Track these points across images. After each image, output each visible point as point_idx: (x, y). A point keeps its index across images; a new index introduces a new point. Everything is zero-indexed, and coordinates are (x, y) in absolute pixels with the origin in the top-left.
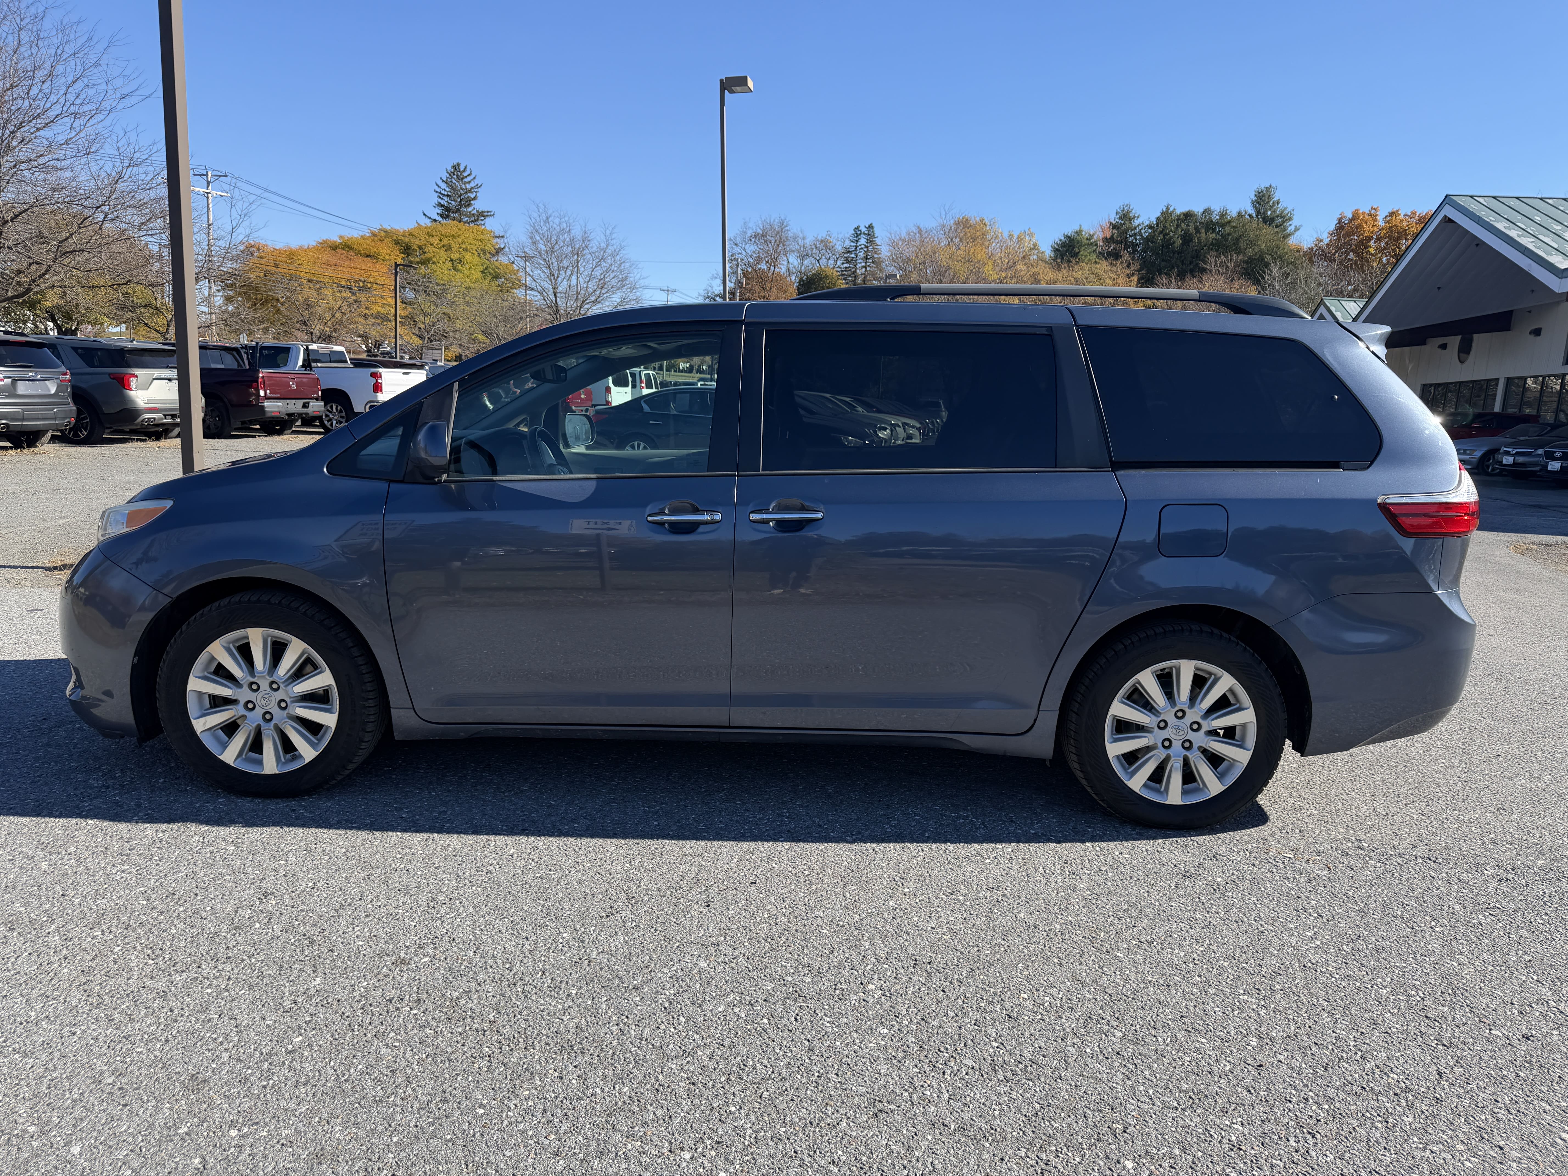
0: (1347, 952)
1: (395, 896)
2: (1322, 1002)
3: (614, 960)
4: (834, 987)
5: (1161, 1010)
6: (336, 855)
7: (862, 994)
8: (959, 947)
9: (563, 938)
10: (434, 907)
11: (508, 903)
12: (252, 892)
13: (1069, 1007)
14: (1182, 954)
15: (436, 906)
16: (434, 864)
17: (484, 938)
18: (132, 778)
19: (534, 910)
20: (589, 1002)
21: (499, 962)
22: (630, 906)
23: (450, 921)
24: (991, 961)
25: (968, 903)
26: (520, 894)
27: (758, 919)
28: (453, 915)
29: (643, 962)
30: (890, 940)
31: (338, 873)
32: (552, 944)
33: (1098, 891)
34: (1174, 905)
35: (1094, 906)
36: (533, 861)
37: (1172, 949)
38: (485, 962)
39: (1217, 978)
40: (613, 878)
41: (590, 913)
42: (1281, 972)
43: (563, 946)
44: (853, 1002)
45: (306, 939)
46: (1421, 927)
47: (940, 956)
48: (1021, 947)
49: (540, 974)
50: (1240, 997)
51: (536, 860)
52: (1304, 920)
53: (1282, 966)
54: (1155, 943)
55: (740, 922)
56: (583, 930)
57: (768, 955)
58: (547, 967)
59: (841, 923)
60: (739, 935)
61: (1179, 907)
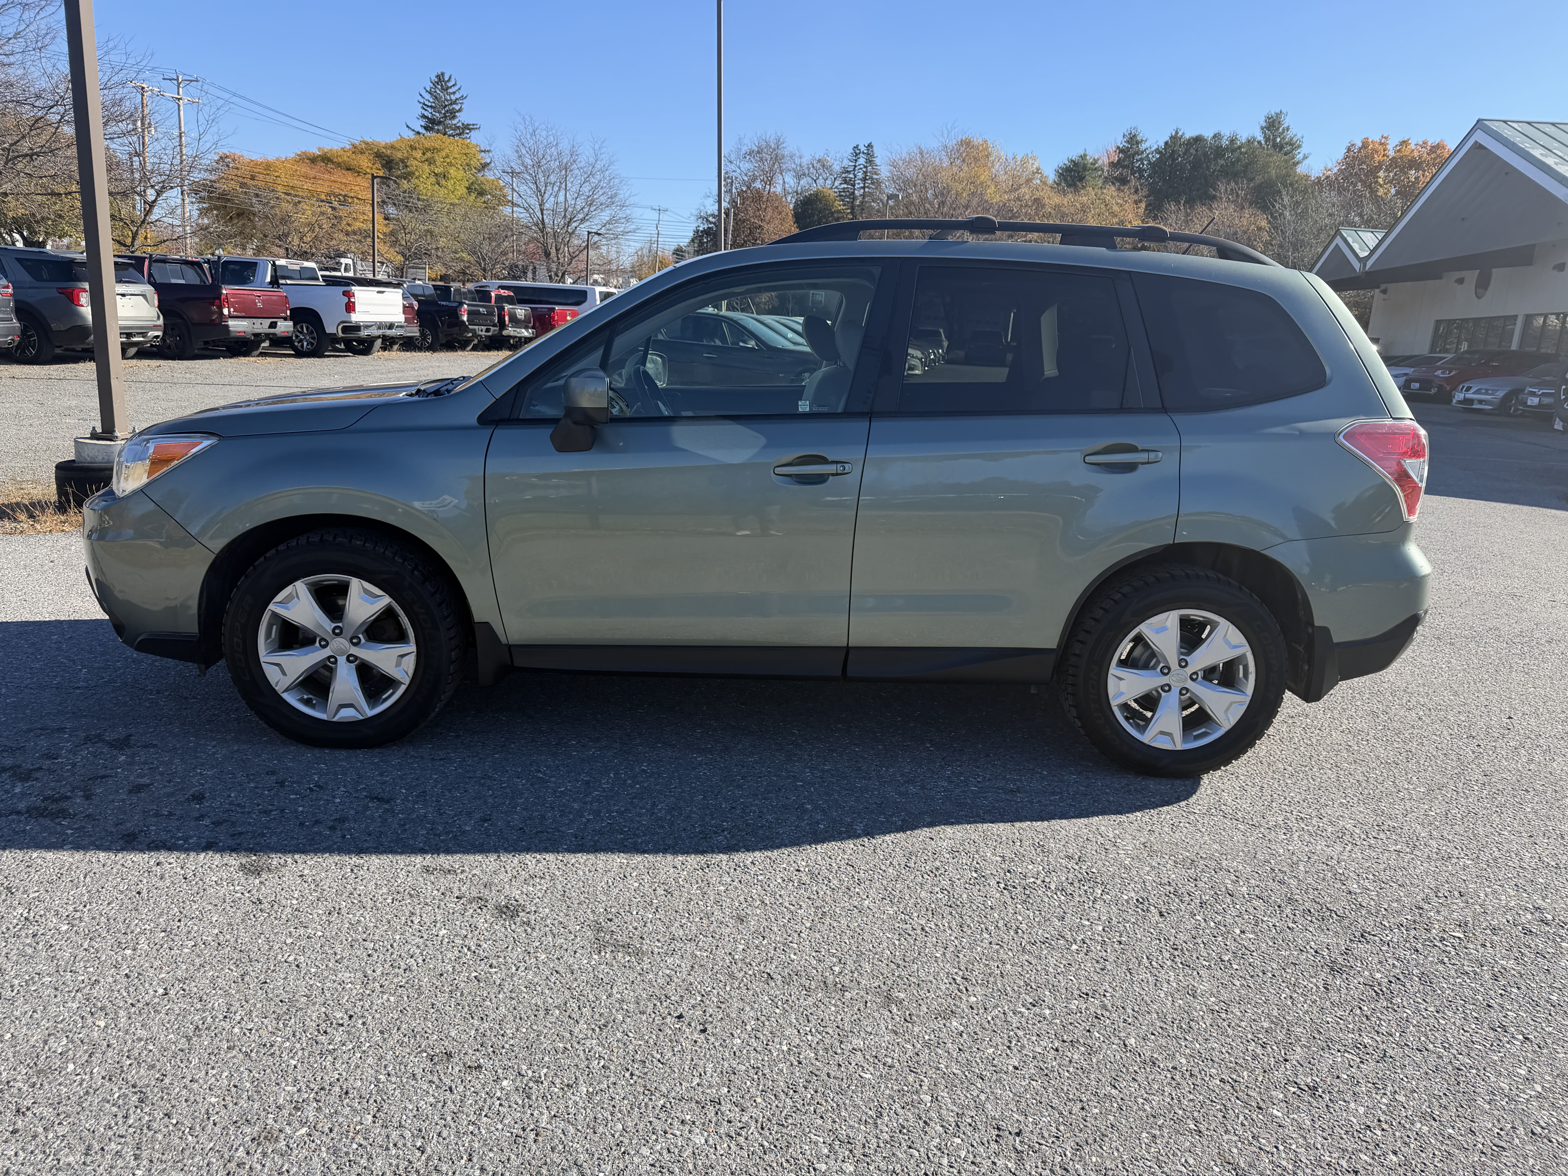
6: (204, 938)
8: (1056, 1101)
9: (502, 1089)
10: (325, 1032)
11: (430, 1025)
12: (75, 1006)
15: (329, 1030)
16: (336, 954)
17: (391, 1087)
19: (464, 1037)
21: (408, 1134)
22: (597, 1030)
25: (1058, 1021)
26: (447, 1008)
27: (775, 1054)
28: (351, 1047)
29: (613, 1135)
30: (959, 1092)
31: (202, 970)
32: (485, 1100)
33: (1225, 996)
34: (1330, 1020)
35: (1225, 1024)
36: (469, 949)
38: (388, 1136)
39: (1419, 1157)
40: (576, 980)
41: (541, 1043)
42: (1503, 1144)
43: (501, 1105)
45: (136, 1093)
47: (1031, 1120)
51: (473, 948)
52: (1508, 1046)
53: (1502, 1133)
55: (749, 1058)
56: (530, 1073)
57: (790, 1121)
58: (476, 1145)
59: (889, 1060)
60: (748, 1083)
61: (1338, 1023)
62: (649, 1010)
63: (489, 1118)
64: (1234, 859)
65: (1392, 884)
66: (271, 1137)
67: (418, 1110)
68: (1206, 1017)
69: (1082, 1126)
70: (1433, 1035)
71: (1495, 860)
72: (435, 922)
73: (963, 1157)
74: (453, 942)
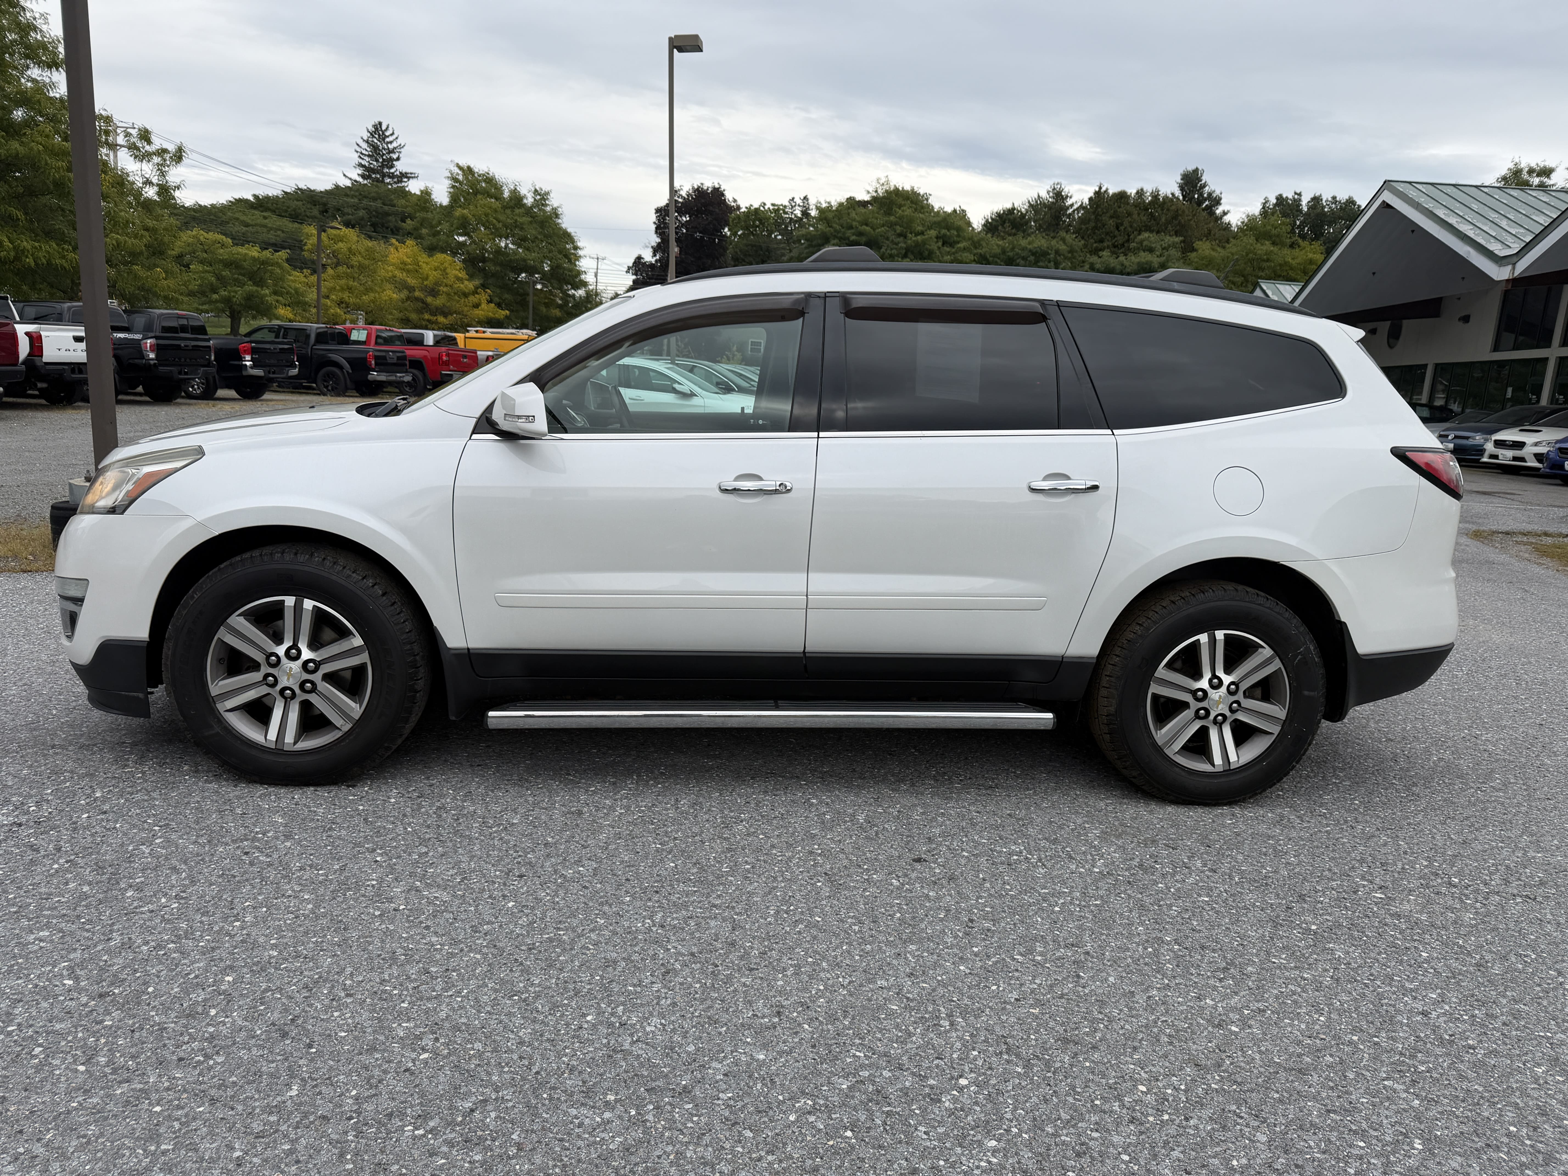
0: (1482, 1019)
4: (921, 1082)
8: (1053, 1023)
9: (587, 1022)
10: (427, 982)
12: (202, 965)
18: (50, 813)
20: (633, 1112)
23: (447, 1000)
56: (610, 1010)
60: (795, 1014)
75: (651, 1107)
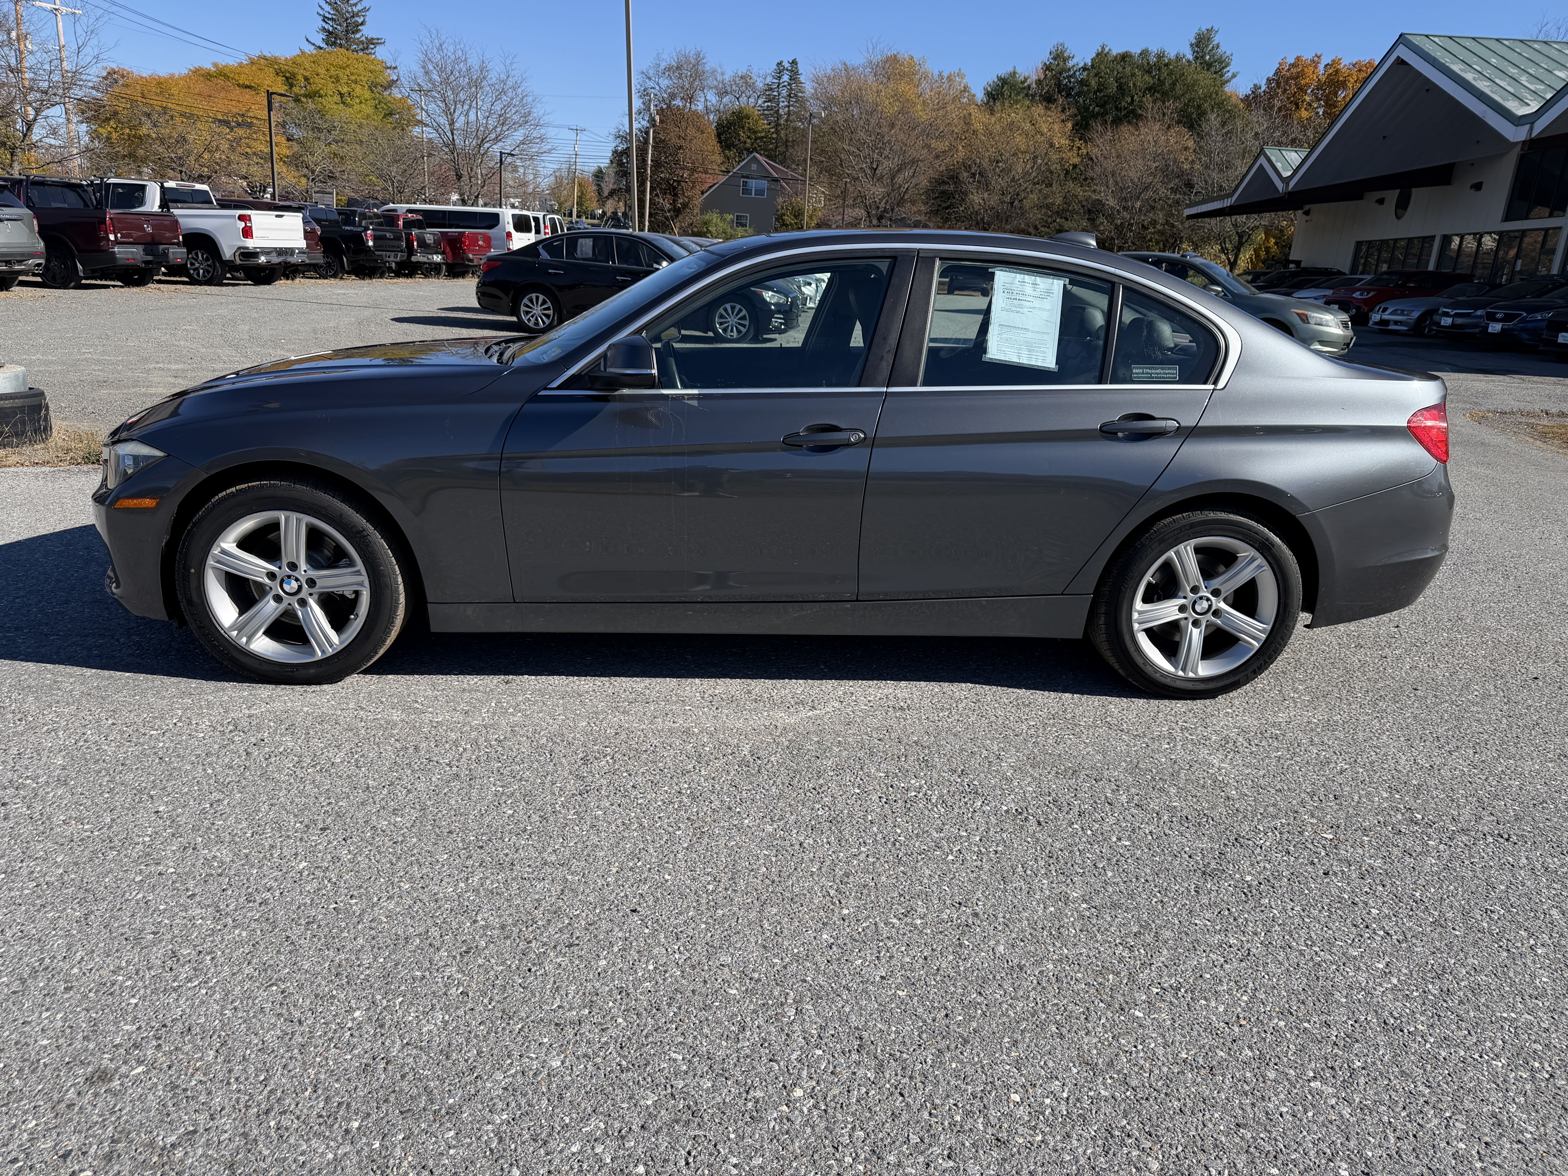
0: (1434, 996)
1: (117, 951)
2: (1421, 1088)
3: (425, 1058)
4: (744, 1095)
5: (1208, 1116)
6: (47, 879)
7: (785, 1108)
8: (920, 1010)
9: (354, 1019)
10: (171, 969)
11: (283, 958)
13: (1080, 1116)
14: (1221, 1009)
15: (174, 967)
16: (187, 890)
17: (237, 1022)
19: (318, 969)
20: (377, 1145)
21: (251, 1069)
24: (966, 1035)
25: (929, 931)
27: (640, 974)
28: (197, 983)
29: (466, 1061)
30: (823, 1004)
32: (335, 1031)
35: (1094, 929)
37: (1206, 1000)
40: (440, 907)
41: (398, 973)
43: (351, 1035)
44: (772, 1124)
46: (1518, 948)
47: (894, 1029)
48: (1005, 1006)
49: (309, 1090)
50: (1312, 1084)
54: (1182, 990)
55: (613, 980)
56: (385, 1002)
57: (650, 1040)
58: (322, 1077)
59: (756, 976)
60: (611, 1004)
61: (1205, 925)
62: (514, 935)
63: (338, 1048)
64: (1115, 769)
65: (1269, 789)
66: (103, 1076)
67: (263, 1043)
68: (1076, 923)
69: (944, 1033)
70: (1297, 933)
71: (1372, 763)
72: (296, 854)
73: (822, 1068)
74: (313, 874)
75: (401, 1137)
